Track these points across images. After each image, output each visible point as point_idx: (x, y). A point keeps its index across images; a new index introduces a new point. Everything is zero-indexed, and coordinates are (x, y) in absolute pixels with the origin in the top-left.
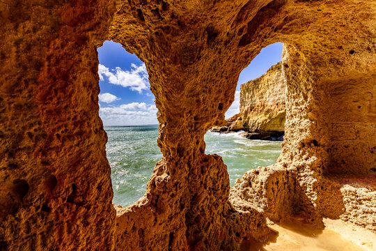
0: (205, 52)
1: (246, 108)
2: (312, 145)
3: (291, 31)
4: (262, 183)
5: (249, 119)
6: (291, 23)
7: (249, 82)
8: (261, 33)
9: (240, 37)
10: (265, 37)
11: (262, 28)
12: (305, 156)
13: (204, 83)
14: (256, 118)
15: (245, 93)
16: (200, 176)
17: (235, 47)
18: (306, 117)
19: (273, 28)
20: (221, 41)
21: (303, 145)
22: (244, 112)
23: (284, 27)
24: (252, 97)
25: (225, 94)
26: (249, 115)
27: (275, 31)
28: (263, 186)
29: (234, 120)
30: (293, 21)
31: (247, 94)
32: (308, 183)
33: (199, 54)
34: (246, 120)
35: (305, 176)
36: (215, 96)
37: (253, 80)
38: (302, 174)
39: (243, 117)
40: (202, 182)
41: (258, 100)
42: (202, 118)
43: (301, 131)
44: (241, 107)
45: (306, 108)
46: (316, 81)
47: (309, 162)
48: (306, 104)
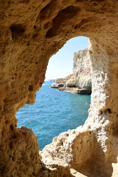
0: (10, 47)
1: (77, 70)
2: (107, 112)
3: (88, 30)
4: (69, 144)
5: (79, 78)
6: (86, 24)
7: (80, 51)
8: (63, 29)
9: (46, 30)
10: (68, 32)
11: (64, 26)
12: (102, 121)
13: (14, 71)
14: (84, 78)
15: (77, 59)
16: (8, 152)
17: (43, 38)
18: (103, 93)
19: (73, 26)
20: (29, 35)
21: (101, 112)
22: (76, 73)
23: (82, 26)
24: (81, 62)
25: (35, 78)
26: (79, 76)
27: (75, 29)
28: (70, 146)
29: (69, 79)
30: (88, 23)
31: (78, 60)
32: (102, 140)
33: (4, 48)
34: (77, 79)
35: (101, 135)
36: (25, 79)
37: (83, 50)
38: (99, 134)
39: (75, 76)
40: (10, 156)
41: (86, 65)
42: (11, 100)
43: (101, 102)
44: (74, 69)
45: (104, 86)
46: (110, 67)
47: (104, 125)
48: (104, 83)
